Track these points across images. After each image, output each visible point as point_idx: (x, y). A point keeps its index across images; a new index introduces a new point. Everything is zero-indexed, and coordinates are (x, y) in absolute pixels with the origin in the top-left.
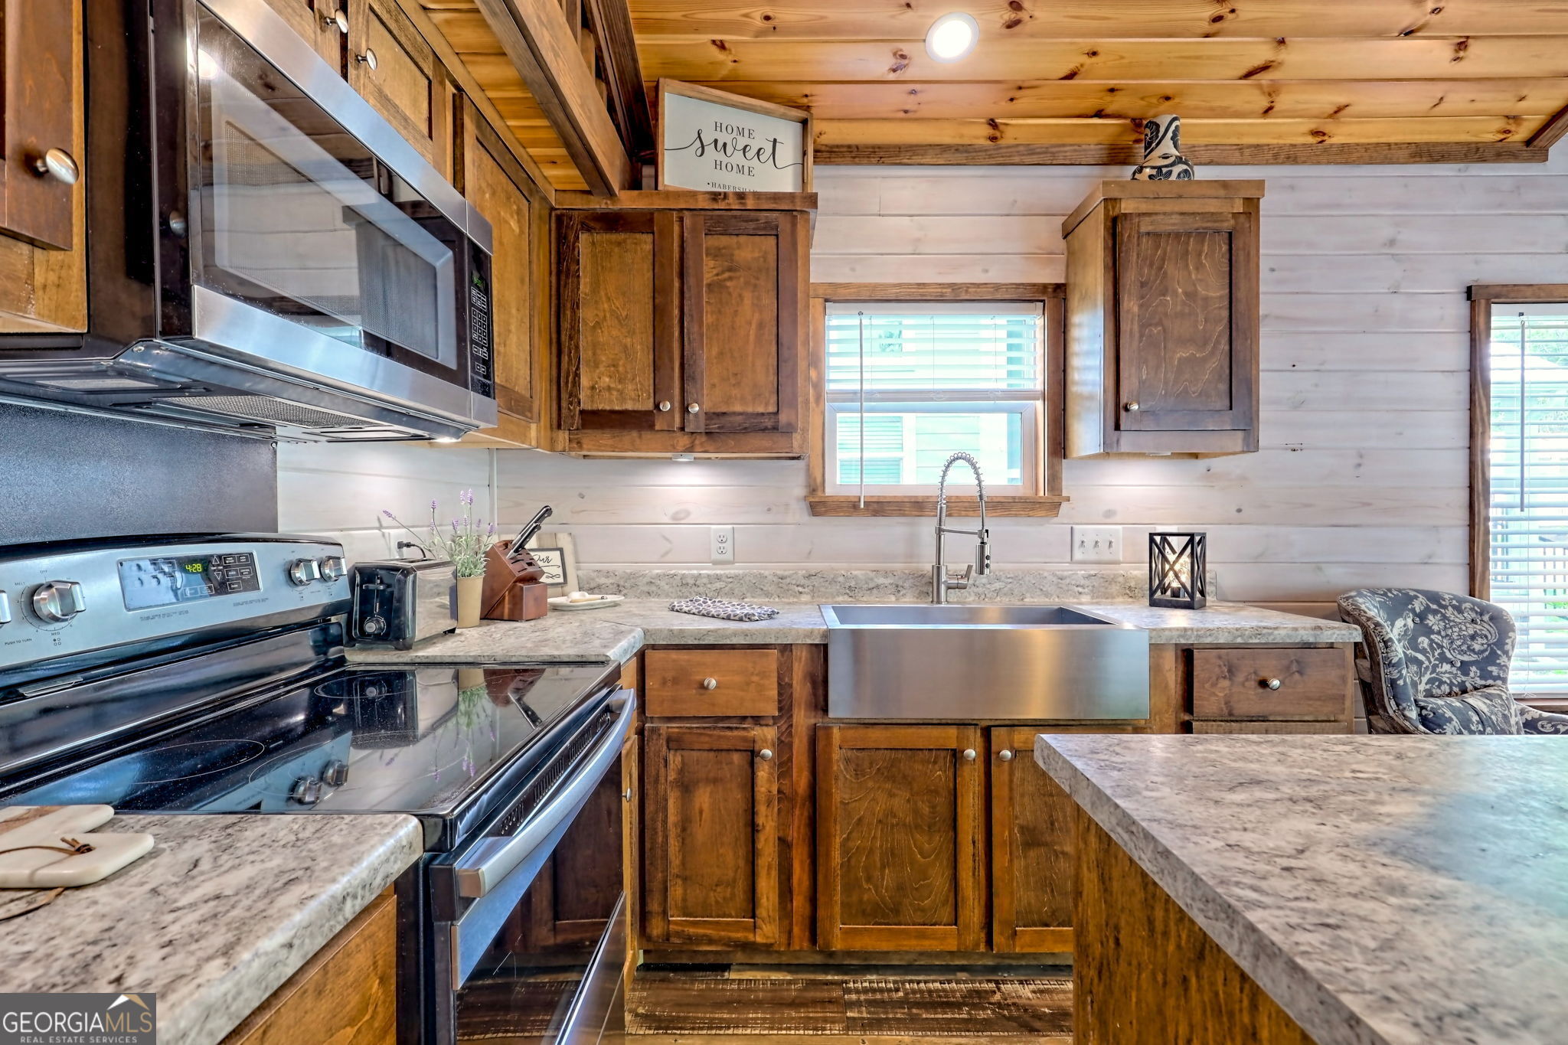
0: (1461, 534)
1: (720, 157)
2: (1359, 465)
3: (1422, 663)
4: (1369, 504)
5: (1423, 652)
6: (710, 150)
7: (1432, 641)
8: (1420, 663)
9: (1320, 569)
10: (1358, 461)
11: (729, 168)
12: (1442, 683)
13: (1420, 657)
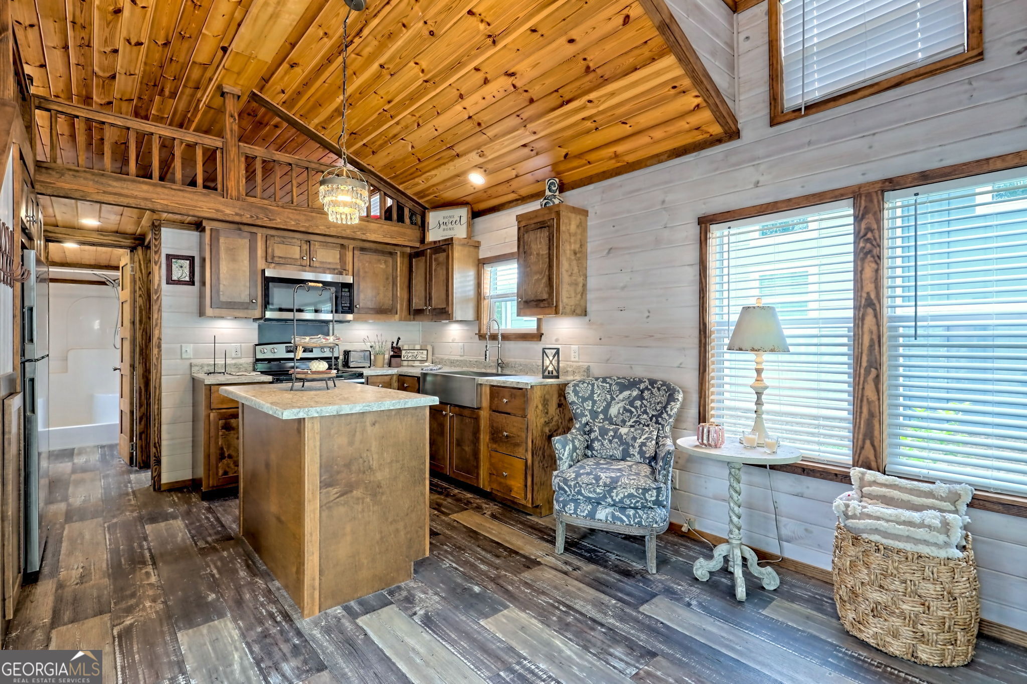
0: (695, 352)
1: (445, 227)
2: (648, 317)
3: (633, 412)
4: (652, 336)
5: (636, 408)
6: (442, 226)
7: (643, 403)
8: (631, 412)
9: (631, 367)
10: (647, 314)
11: (447, 230)
12: (640, 423)
13: (633, 410)
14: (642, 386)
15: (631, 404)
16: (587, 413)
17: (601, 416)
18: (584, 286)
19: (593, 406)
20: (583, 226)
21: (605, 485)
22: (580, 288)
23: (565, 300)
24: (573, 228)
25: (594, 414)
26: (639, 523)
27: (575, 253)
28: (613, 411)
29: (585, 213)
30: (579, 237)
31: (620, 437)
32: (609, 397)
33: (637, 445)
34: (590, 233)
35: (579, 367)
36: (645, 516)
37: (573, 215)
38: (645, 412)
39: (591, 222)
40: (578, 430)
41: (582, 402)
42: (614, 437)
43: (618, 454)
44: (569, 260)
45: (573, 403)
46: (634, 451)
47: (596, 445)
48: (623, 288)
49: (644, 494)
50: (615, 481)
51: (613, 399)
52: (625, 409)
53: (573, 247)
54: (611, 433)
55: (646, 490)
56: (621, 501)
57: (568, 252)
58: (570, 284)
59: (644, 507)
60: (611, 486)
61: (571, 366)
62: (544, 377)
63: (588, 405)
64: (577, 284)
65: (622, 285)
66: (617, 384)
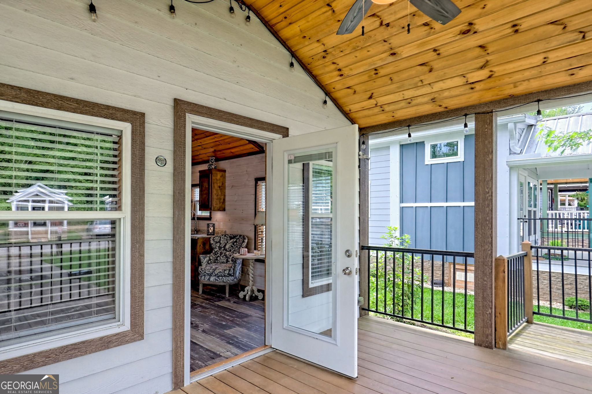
2: (242, 212)
4: (243, 219)
14: (237, 238)
15: (233, 244)
16: (217, 247)
17: (223, 249)
18: (224, 200)
19: (220, 245)
20: (224, 177)
21: (213, 269)
22: (222, 200)
23: (214, 205)
24: (219, 177)
25: (220, 248)
26: (223, 281)
27: (219, 187)
28: (227, 247)
29: (224, 171)
30: (221, 180)
31: (226, 255)
32: (226, 241)
33: (231, 258)
34: (227, 179)
35: (222, 231)
36: (225, 279)
37: (218, 173)
38: (237, 247)
39: (227, 174)
40: (213, 253)
41: (216, 244)
42: (224, 255)
43: (225, 261)
44: (217, 190)
45: (212, 244)
46: (230, 260)
47: (218, 258)
48: (236, 201)
49: (224, 271)
50: (216, 268)
51: (227, 242)
52: (231, 246)
53: (218, 185)
54: (224, 254)
55: (225, 270)
56: (217, 274)
57: (216, 187)
58: (217, 199)
59: (225, 276)
60: (215, 270)
61: (220, 231)
62: (207, 235)
63: (218, 245)
64: (220, 199)
65: (235, 200)
66: (230, 237)
